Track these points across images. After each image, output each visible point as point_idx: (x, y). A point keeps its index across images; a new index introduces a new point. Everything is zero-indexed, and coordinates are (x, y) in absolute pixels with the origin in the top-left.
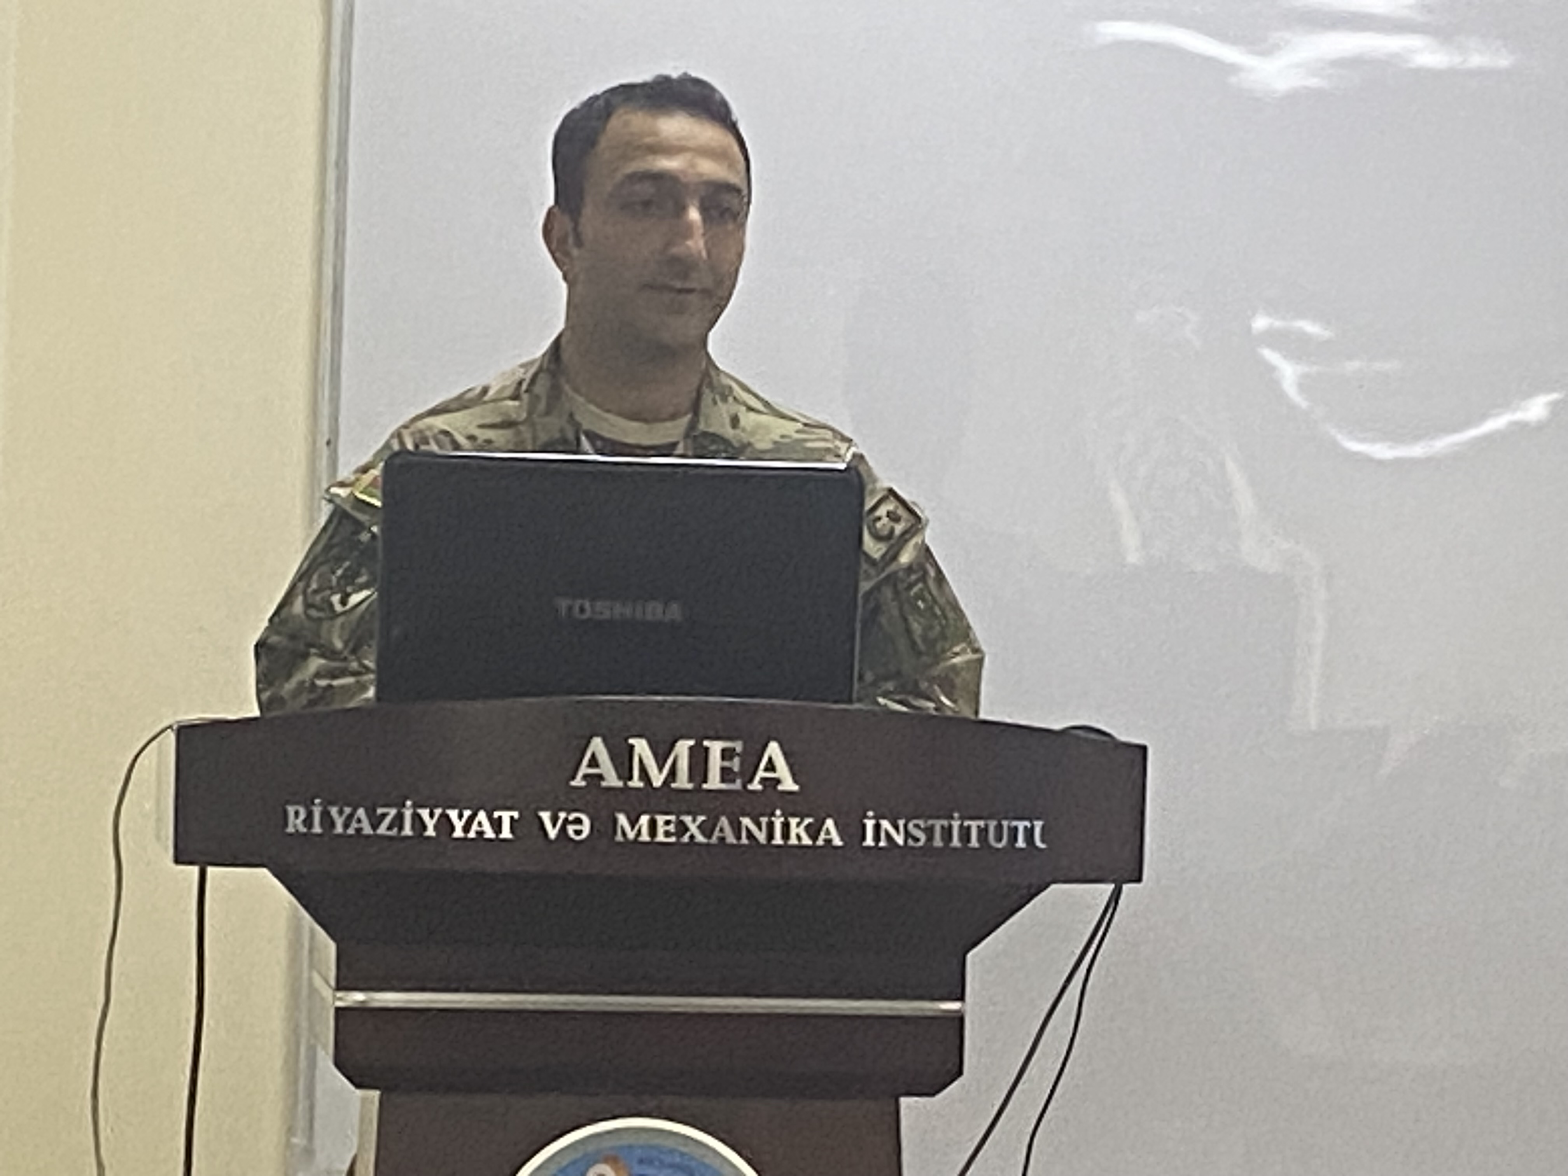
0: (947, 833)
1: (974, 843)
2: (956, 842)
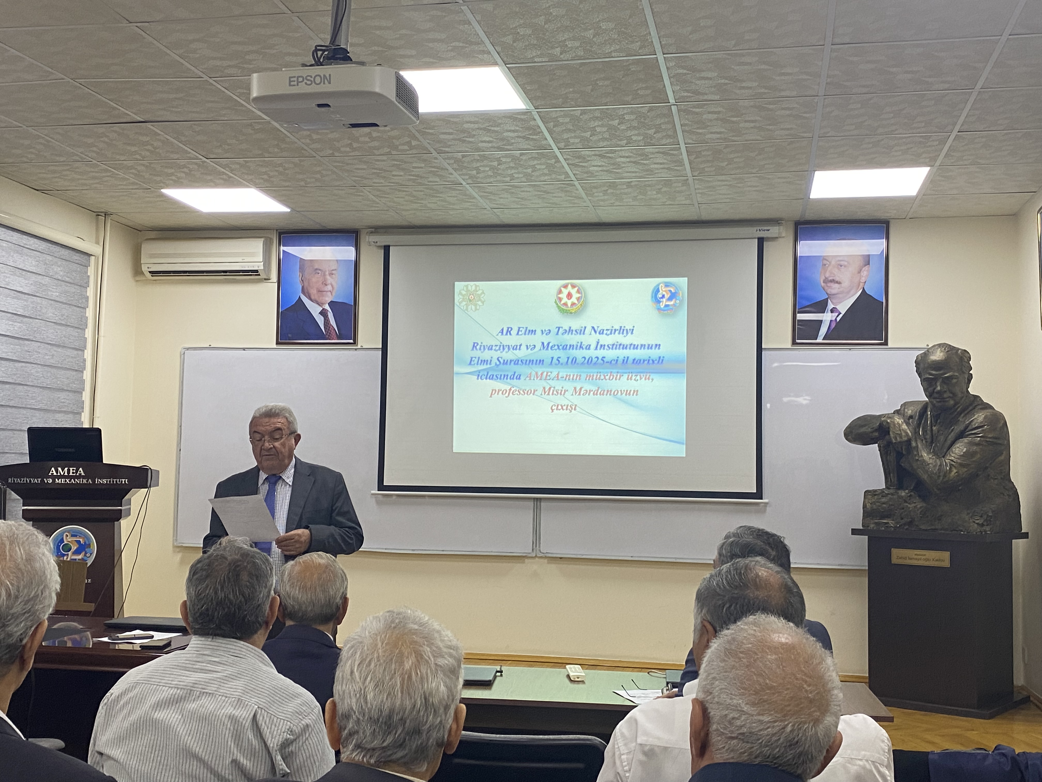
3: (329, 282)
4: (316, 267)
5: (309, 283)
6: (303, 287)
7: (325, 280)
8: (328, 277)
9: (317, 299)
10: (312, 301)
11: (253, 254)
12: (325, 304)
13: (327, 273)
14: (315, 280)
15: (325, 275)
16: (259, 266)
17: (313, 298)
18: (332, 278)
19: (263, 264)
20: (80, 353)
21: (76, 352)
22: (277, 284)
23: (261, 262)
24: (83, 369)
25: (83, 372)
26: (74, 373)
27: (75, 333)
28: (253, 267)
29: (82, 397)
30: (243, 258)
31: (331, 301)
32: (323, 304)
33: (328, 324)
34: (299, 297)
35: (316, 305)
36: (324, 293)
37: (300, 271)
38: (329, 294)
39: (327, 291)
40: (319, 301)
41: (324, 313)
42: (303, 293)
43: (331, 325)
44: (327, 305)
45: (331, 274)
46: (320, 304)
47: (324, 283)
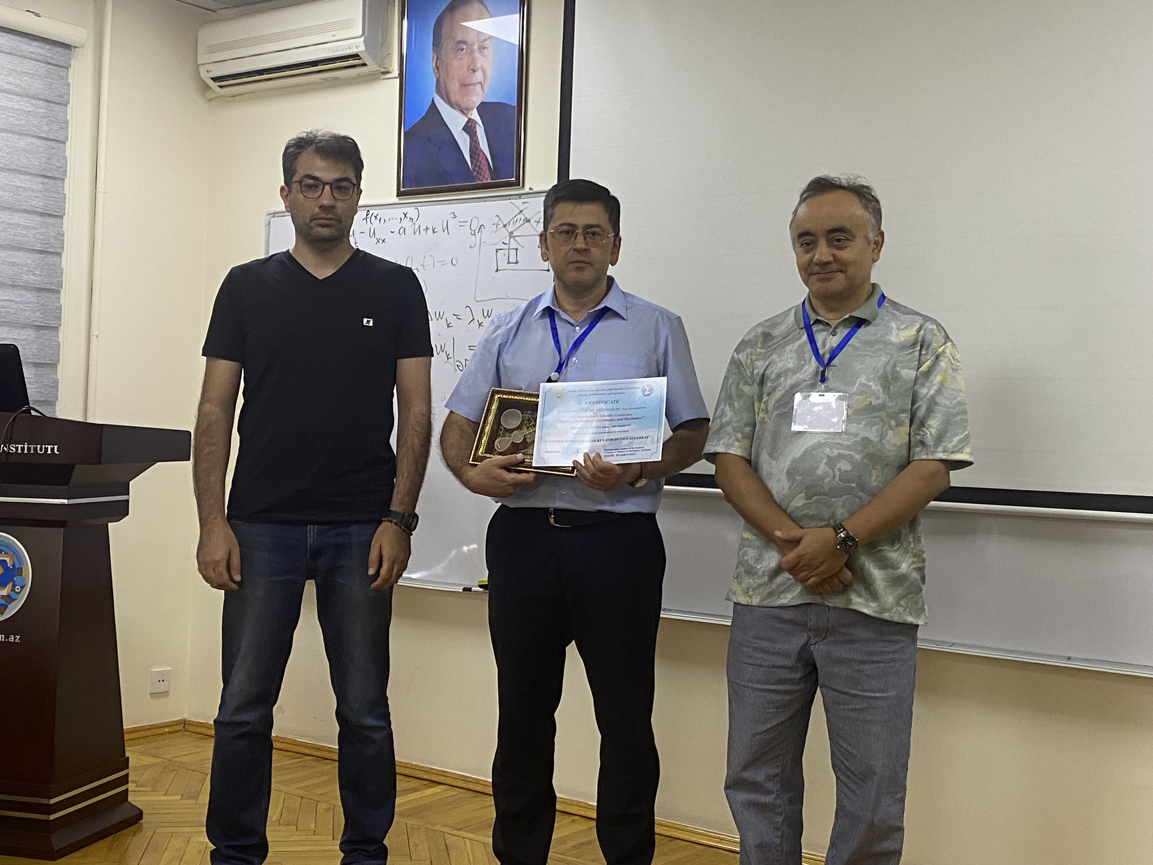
0: (23, 449)
1: (32, 452)
2: (26, 451)
3: (479, 65)
4: (459, 38)
5: (447, 72)
6: (438, 81)
7: (473, 61)
8: (477, 55)
9: (461, 102)
10: (453, 108)
11: (346, 26)
12: (472, 109)
13: (476, 47)
14: (457, 64)
15: (472, 52)
16: (358, 46)
17: (453, 99)
18: (483, 56)
19: (364, 41)
20: (52, 220)
21: (38, 219)
22: (398, 80)
23: (361, 37)
24: (59, 251)
25: (59, 255)
26: (37, 256)
27: (36, 184)
28: (350, 48)
29: (59, 298)
30: (333, 33)
31: (482, 103)
32: (468, 110)
33: (477, 149)
34: (433, 100)
35: (457, 113)
36: (471, 87)
37: (433, 49)
38: (478, 88)
39: (475, 84)
40: (463, 105)
41: (469, 128)
42: (439, 92)
43: (481, 150)
44: (475, 110)
45: (482, 48)
46: (464, 111)
47: (471, 68)
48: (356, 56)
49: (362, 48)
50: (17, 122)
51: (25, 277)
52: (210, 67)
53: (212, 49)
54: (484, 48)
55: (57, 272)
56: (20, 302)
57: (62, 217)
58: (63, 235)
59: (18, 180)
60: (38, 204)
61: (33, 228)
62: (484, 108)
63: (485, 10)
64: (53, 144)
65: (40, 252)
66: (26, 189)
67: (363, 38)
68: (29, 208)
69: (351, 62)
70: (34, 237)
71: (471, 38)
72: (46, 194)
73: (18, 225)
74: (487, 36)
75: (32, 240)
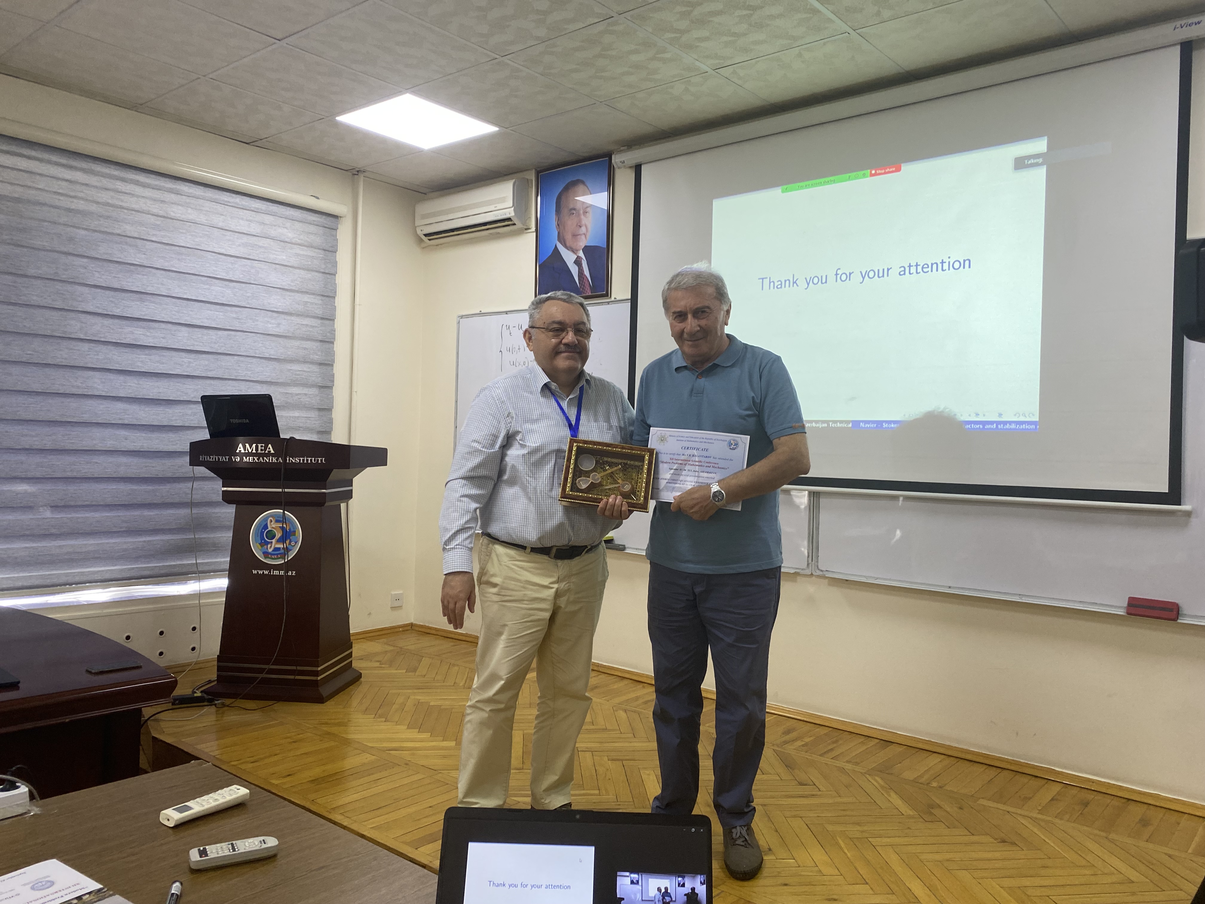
0: (304, 460)
3: (583, 222)
4: (571, 206)
5: (564, 228)
6: (559, 233)
7: (580, 220)
8: (582, 217)
9: (573, 246)
10: (568, 249)
11: (503, 200)
12: (579, 250)
13: (582, 212)
14: (570, 223)
15: (579, 215)
16: (510, 213)
17: (568, 245)
18: (586, 217)
19: (514, 210)
20: (327, 322)
21: (319, 321)
22: (535, 233)
23: (512, 207)
24: (332, 340)
25: (333, 343)
26: (318, 344)
27: (318, 300)
28: (505, 214)
29: (333, 369)
30: (496, 205)
31: (586, 247)
32: (577, 250)
33: (583, 274)
34: (556, 245)
35: (570, 253)
36: (579, 237)
37: (556, 214)
38: (583, 237)
39: (581, 235)
40: (574, 248)
41: (578, 262)
42: (559, 240)
43: (585, 275)
44: (581, 251)
45: (585, 212)
46: (574, 251)
47: (579, 224)
48: (509, 219)
49: (513, 214)
50: (307, 263)
51: (311, 356)
52: (422, 228)
53: (424, 217)
54: (586, 212)
55: (331, 354)
56: (309, 372)
57: (333, 320)
58: (335, 331)
59: (306, 298)
60: (319, 312)
61: (316, 327)
62: (586, 250)
63: (586, 188)
64: (328, 276)
65: (321, 341)
66: (312, 303)
67: (513, 208)
68: (314, 315)
69: (506, 223)
70: (317, 333)
71: (578, 206)
72: (324, 306)
73: (307, 325)
74: (588, 205)
75: (316, 334)
